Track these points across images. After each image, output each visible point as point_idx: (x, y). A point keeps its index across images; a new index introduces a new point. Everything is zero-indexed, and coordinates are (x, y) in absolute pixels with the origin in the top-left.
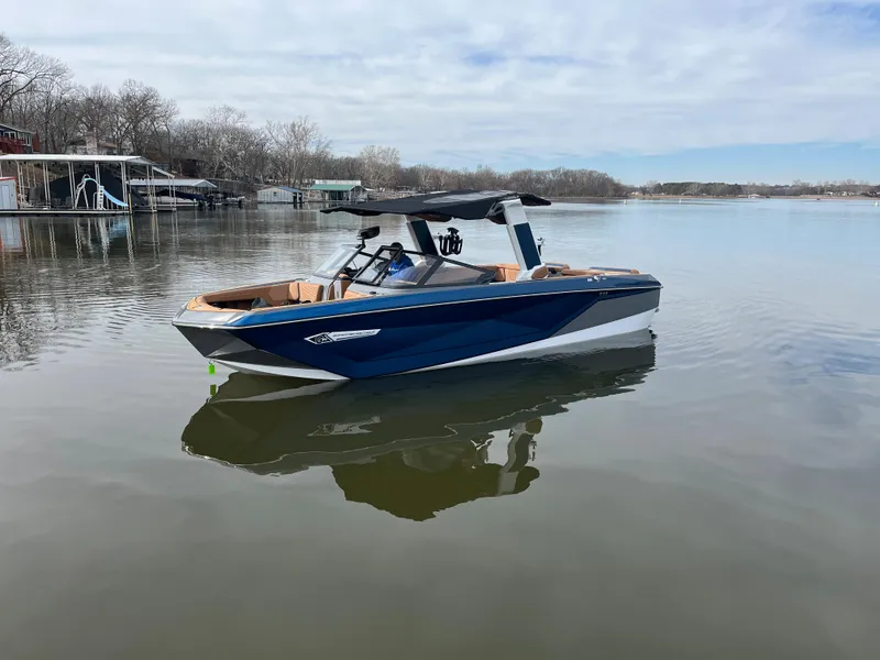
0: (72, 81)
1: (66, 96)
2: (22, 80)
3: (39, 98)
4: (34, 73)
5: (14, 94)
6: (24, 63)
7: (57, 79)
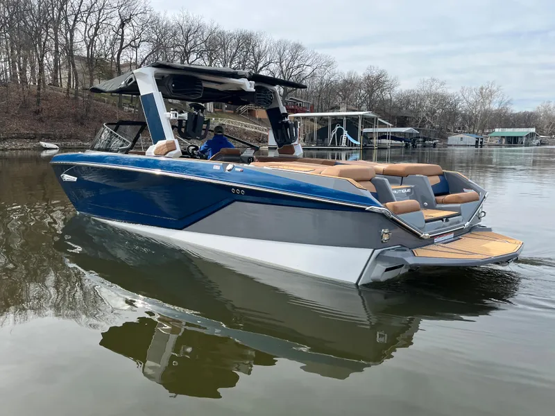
0: (336, 70)
1: (332, 79)
2: (309, 70)
3: (317, 81)
4: (315, 66)
5: (303, 79)
6: (311, 60)
7: (328, 69)
